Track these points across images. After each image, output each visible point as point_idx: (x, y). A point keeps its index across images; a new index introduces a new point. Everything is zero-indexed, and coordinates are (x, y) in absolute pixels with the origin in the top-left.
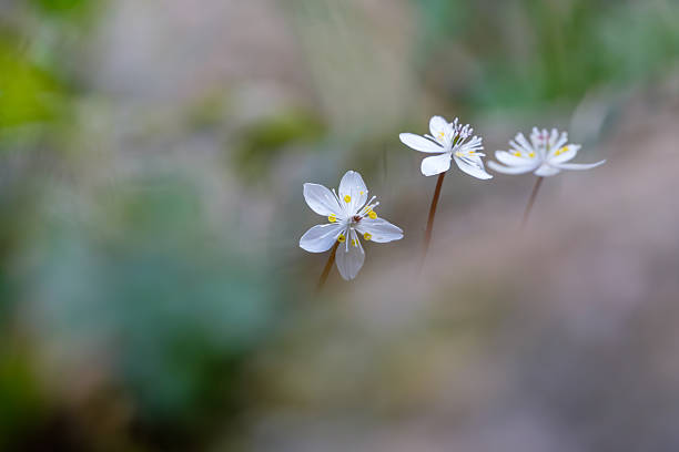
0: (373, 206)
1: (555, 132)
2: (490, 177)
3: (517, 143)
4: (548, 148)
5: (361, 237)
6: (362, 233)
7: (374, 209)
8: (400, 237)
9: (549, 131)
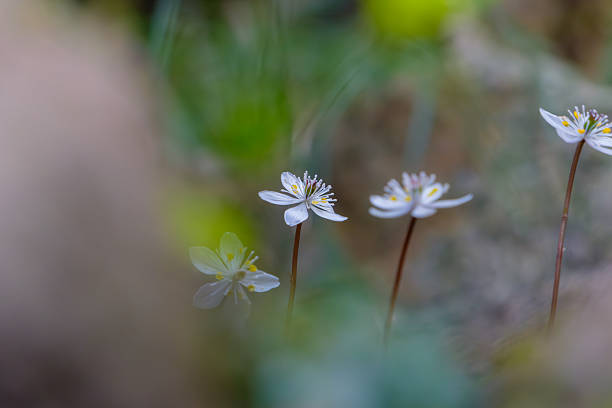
0: (253, 260)
1: (423, 174)
2: (346, 218)
3: (391, 188)
4: (421, 189)
5: (246, 289)
6: (246, 285)
7: (255, 264)
8: (277, 285)
9: (418, 174)
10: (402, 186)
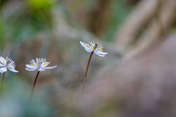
2: (18, 72)
3: (32, 62)
4: (41, 63)
9: (41, 59)
10: (36, 62)
